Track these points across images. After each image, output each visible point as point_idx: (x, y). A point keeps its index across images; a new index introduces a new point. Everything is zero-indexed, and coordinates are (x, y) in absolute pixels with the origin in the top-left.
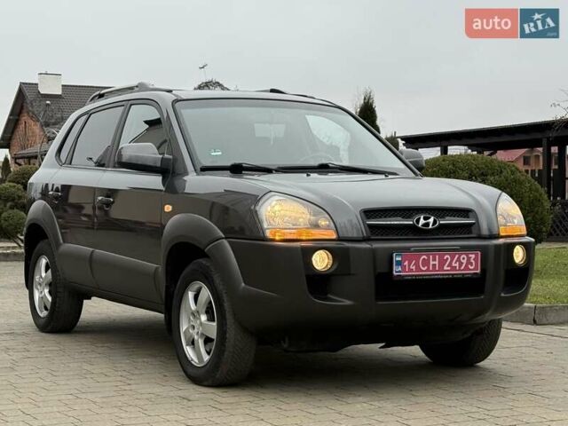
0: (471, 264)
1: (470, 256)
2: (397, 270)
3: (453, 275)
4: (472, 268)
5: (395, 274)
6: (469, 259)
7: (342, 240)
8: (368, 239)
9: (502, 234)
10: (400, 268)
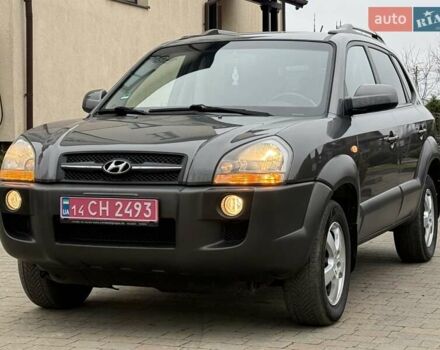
0: (148, 213)
1: (145, 204)
3: (126, 222)
4: (148, 216)
5: (62, 217)
6: (144, 209)
7: (37, 182)
8: (57, 182)
9: (216, 181)
10: (68, 212)
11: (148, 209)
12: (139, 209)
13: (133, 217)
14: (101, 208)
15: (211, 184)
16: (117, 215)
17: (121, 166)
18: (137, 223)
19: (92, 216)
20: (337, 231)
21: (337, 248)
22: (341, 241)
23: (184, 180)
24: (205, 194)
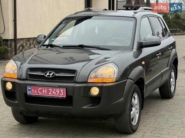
0: (62, 93)
1: (61, 90)
2: (29, 93)
3: (53, 97)
4: (62, 95)
5: (28, 94)
6: (60, 91)
7: (18, 79)
8: (26, 79)
9: (89, 81)
10: (30, 92)
11: (62, 92)
12: (58, 92)
13: (56, 95)
14: (43, 91)
15: (86, 82)
16: (50, 94)
17: (51, 74)
18: (58, 97)
19: (40, 94)
20: (136, 96)
21: (136, 103)
22: (138, 100)
23: (76, 80)
24: (84, 86)
